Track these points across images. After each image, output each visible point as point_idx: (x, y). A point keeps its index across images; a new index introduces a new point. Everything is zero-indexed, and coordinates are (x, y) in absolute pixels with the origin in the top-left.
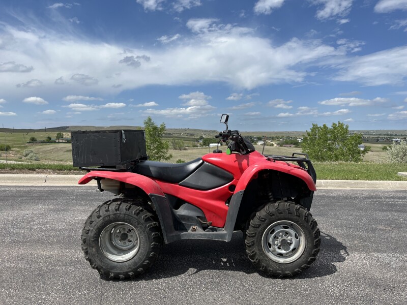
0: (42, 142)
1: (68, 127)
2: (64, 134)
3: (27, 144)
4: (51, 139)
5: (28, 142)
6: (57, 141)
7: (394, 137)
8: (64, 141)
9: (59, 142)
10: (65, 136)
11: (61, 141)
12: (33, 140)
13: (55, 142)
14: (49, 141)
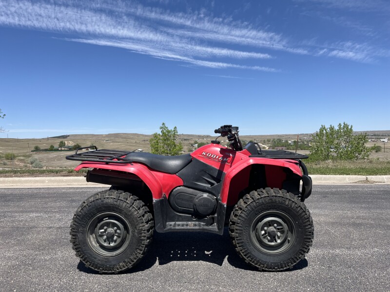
0: (46, 150)
1: (69, 136)
2: (66, 142)
3: (32, 153)
4: (53, 147)
5: (32, 151)
6: (60, 149)
7: (381, 137)
8: (66, 149)
9: (61, 150)
10: (66, 144)
11: (63, 149)
12: (37, 149)
13: (57, 150)
14: (52, 149)
